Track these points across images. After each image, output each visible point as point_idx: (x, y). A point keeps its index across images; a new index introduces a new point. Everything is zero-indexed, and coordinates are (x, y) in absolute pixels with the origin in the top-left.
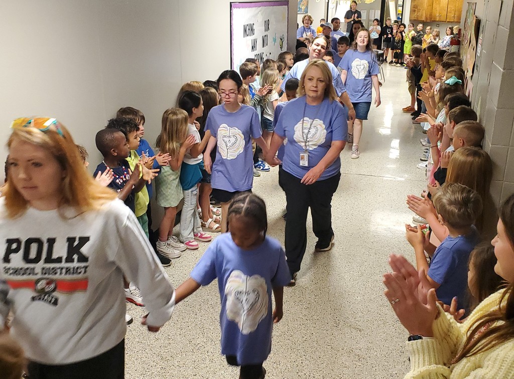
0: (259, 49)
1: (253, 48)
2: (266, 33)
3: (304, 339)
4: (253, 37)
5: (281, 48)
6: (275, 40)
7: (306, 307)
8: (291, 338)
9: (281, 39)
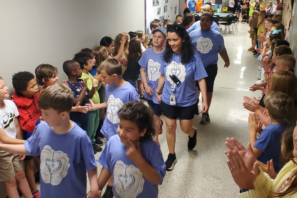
0: (162, 14)
1: (159, 13)
2: (166, 4)
4: (158, 7)
5: (175, 13)
6: (171, 8)
9: (175, 8)
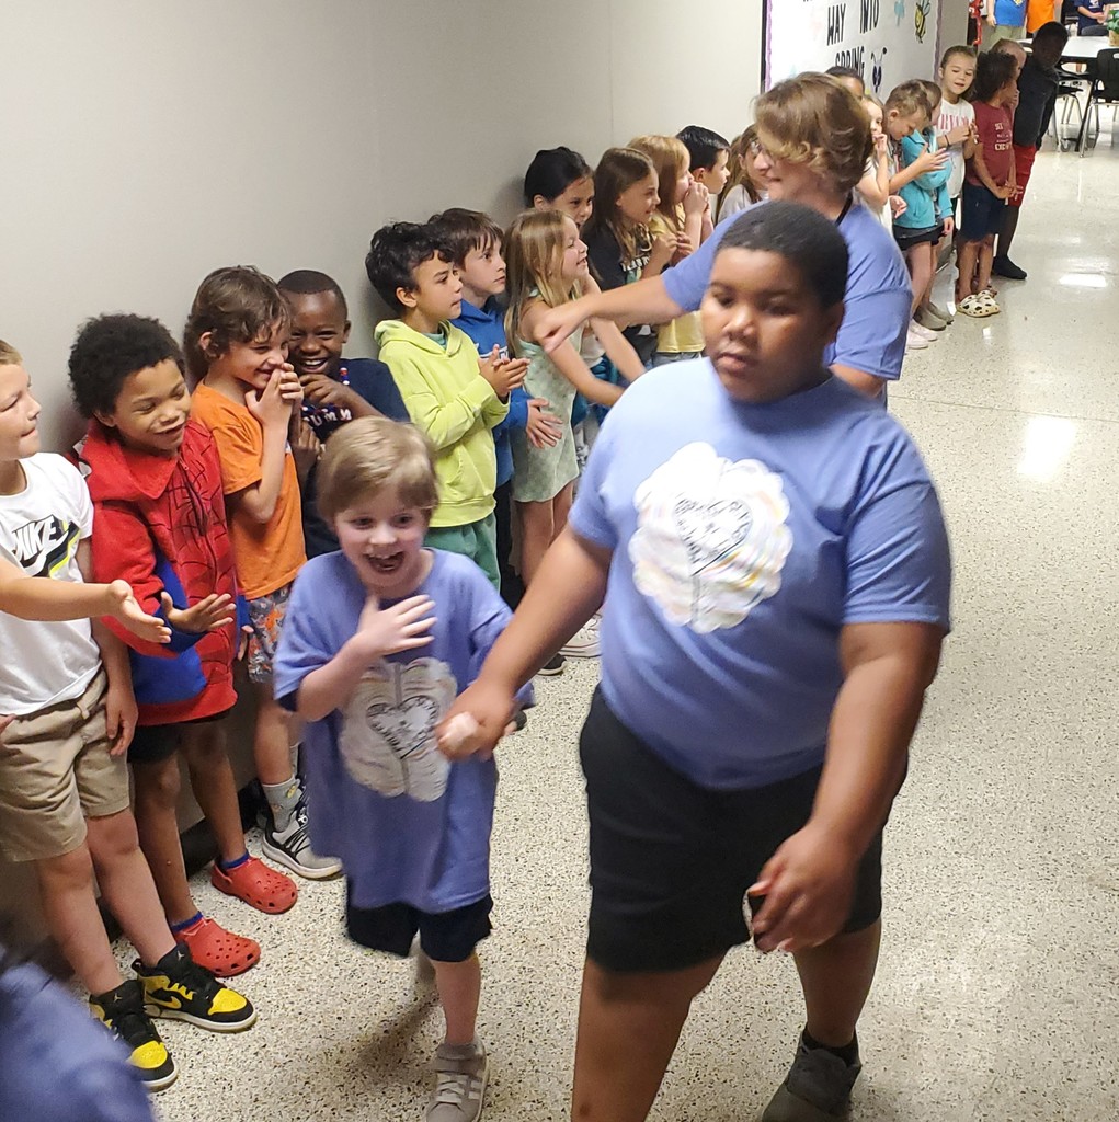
0: (851, 36)
1: (833, 33)
3: (947, 910)
5: (919, 35)
7: (957, 817)
8: (907, 905)
9: (920, 8)
